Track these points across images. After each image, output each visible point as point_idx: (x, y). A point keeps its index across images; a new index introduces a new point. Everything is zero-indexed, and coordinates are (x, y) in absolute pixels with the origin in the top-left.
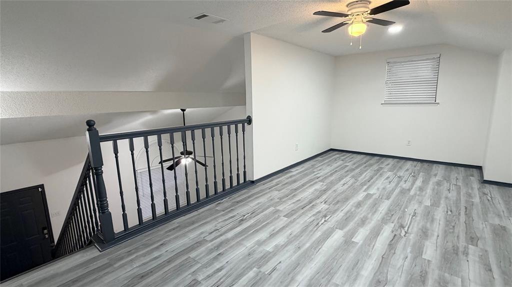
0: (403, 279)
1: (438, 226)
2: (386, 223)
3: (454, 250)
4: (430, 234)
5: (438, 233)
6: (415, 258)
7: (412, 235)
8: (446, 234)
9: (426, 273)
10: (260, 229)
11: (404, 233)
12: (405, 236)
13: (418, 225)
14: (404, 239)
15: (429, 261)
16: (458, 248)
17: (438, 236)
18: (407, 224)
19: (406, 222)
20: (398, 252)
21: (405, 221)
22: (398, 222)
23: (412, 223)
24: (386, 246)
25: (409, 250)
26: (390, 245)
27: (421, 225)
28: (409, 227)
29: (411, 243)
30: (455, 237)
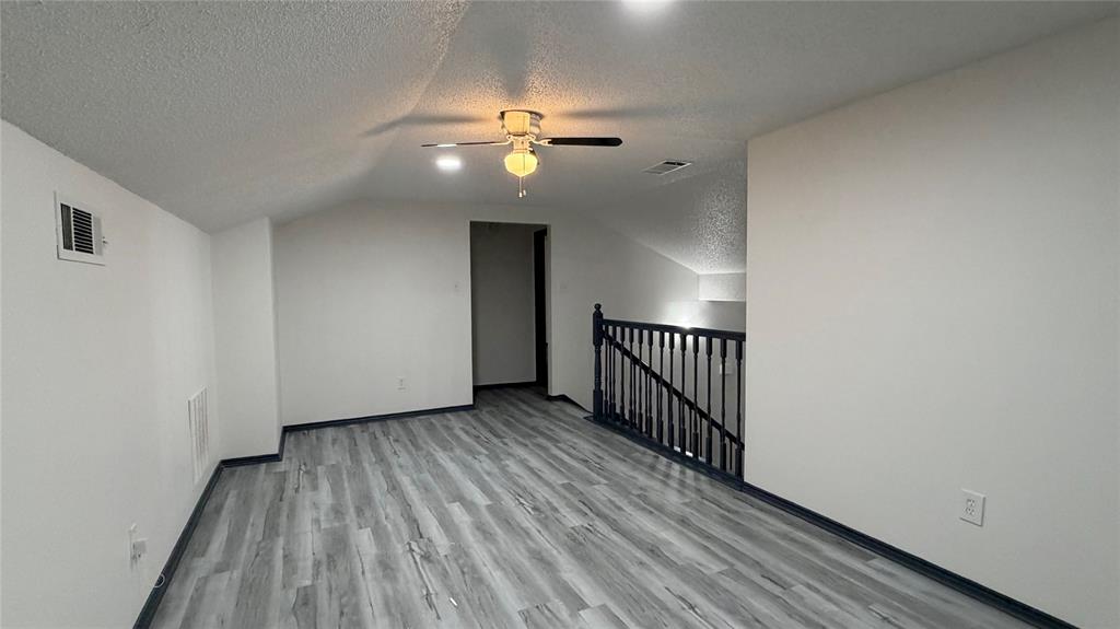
0: (377, 501)
1: (372, 600)
2: (453, 548)
3: (334, 561)
4: (378, 570)
5: (365, 579)
6: (377, 522)
7: (401, 551)
8: (353, 589)
9: (358, 516)
10: (553, 467)
11: (413, 547)
12: (409, 544)
13: (405, 576)
14: (406, 538)
15: (361, 528)
16: (329, 569)
17: (363, 573)
18: (423, 568)
19: (427, 570)
20: (400, 520)
21: (431, 571)
22: (439, 562)
23: (416, 574)
24: (417, 517)
25: (389, 527)
26: (415, 521)
27: (402, 580)
28: (416, 562)
29: (393, 538)
30: (336, 589)
